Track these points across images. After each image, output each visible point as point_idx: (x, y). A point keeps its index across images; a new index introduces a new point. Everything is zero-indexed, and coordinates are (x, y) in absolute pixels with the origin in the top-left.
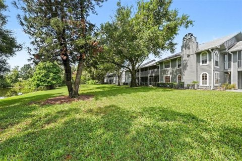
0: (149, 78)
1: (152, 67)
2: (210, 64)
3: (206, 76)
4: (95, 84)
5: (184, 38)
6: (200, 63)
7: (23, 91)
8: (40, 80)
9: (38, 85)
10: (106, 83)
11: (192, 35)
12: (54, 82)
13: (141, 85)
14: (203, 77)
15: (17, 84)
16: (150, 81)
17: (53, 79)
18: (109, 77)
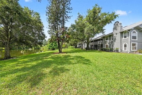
0: (98, 45)
1: (99, 40)
2: (128, 39)
3: (126, 45)
4: (72, 48)
5: (114, 24)
6: (123, 38)
7: (44, 51)
8: (50, 46)
9: (49, 48)
10: (78, 48)
11: (118, 22)
12: (55, 47)
13: (95, 49)
14: (125, 45)
15: (42, 48)
16: (99, 47)
17: (54, 46)
18: (79, 44)
